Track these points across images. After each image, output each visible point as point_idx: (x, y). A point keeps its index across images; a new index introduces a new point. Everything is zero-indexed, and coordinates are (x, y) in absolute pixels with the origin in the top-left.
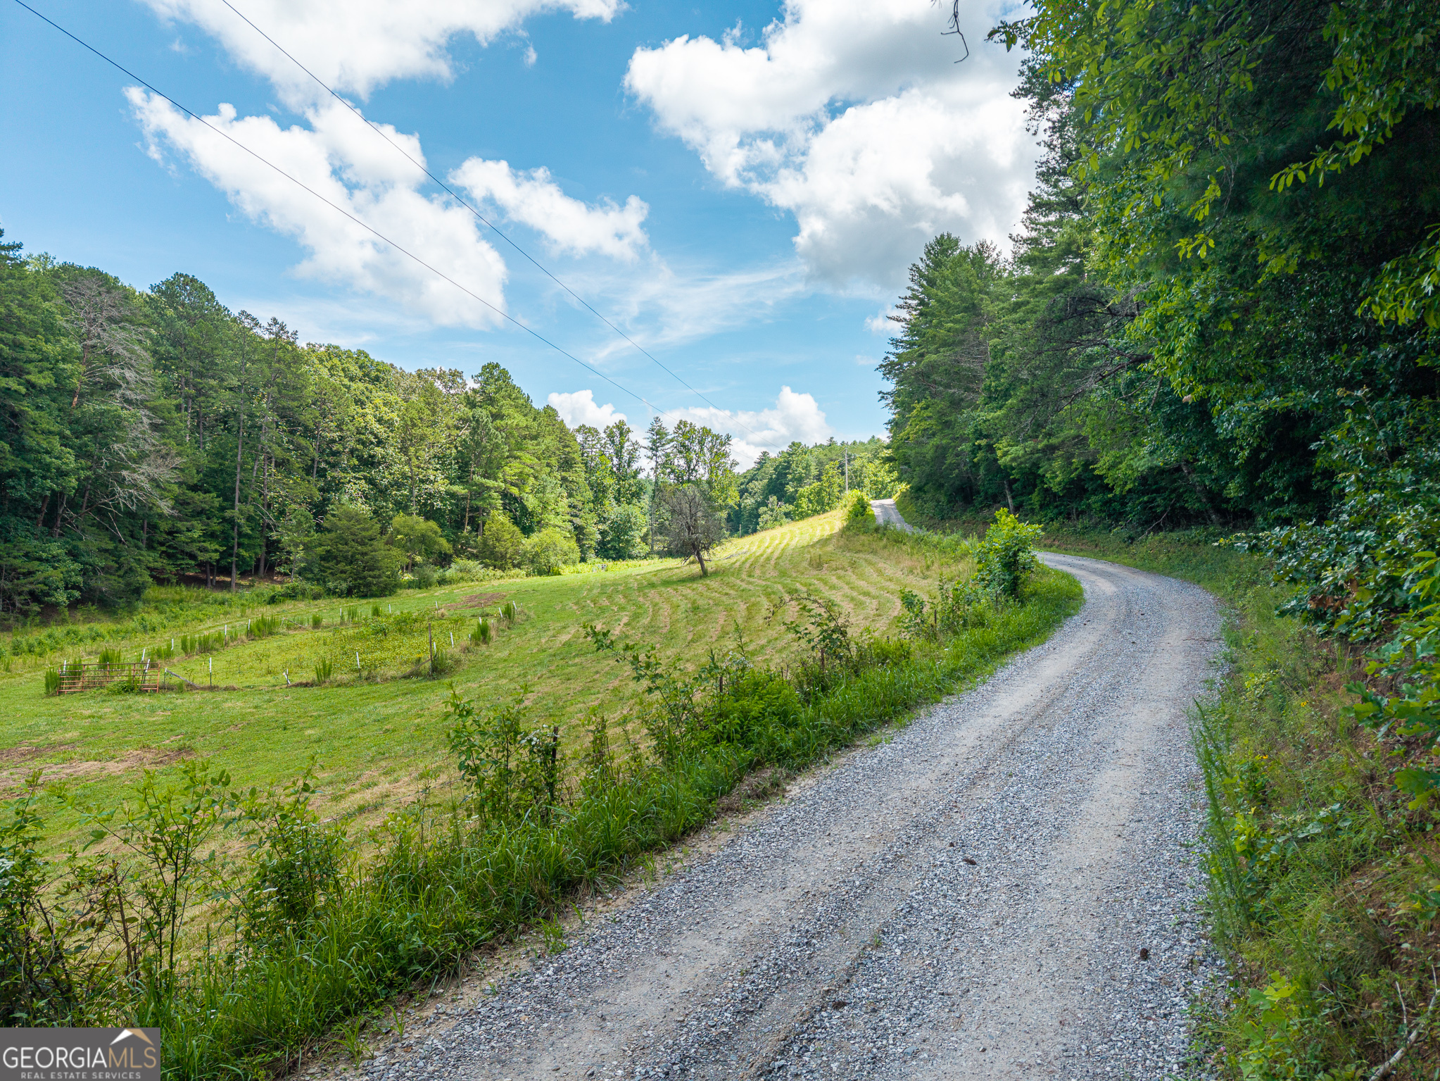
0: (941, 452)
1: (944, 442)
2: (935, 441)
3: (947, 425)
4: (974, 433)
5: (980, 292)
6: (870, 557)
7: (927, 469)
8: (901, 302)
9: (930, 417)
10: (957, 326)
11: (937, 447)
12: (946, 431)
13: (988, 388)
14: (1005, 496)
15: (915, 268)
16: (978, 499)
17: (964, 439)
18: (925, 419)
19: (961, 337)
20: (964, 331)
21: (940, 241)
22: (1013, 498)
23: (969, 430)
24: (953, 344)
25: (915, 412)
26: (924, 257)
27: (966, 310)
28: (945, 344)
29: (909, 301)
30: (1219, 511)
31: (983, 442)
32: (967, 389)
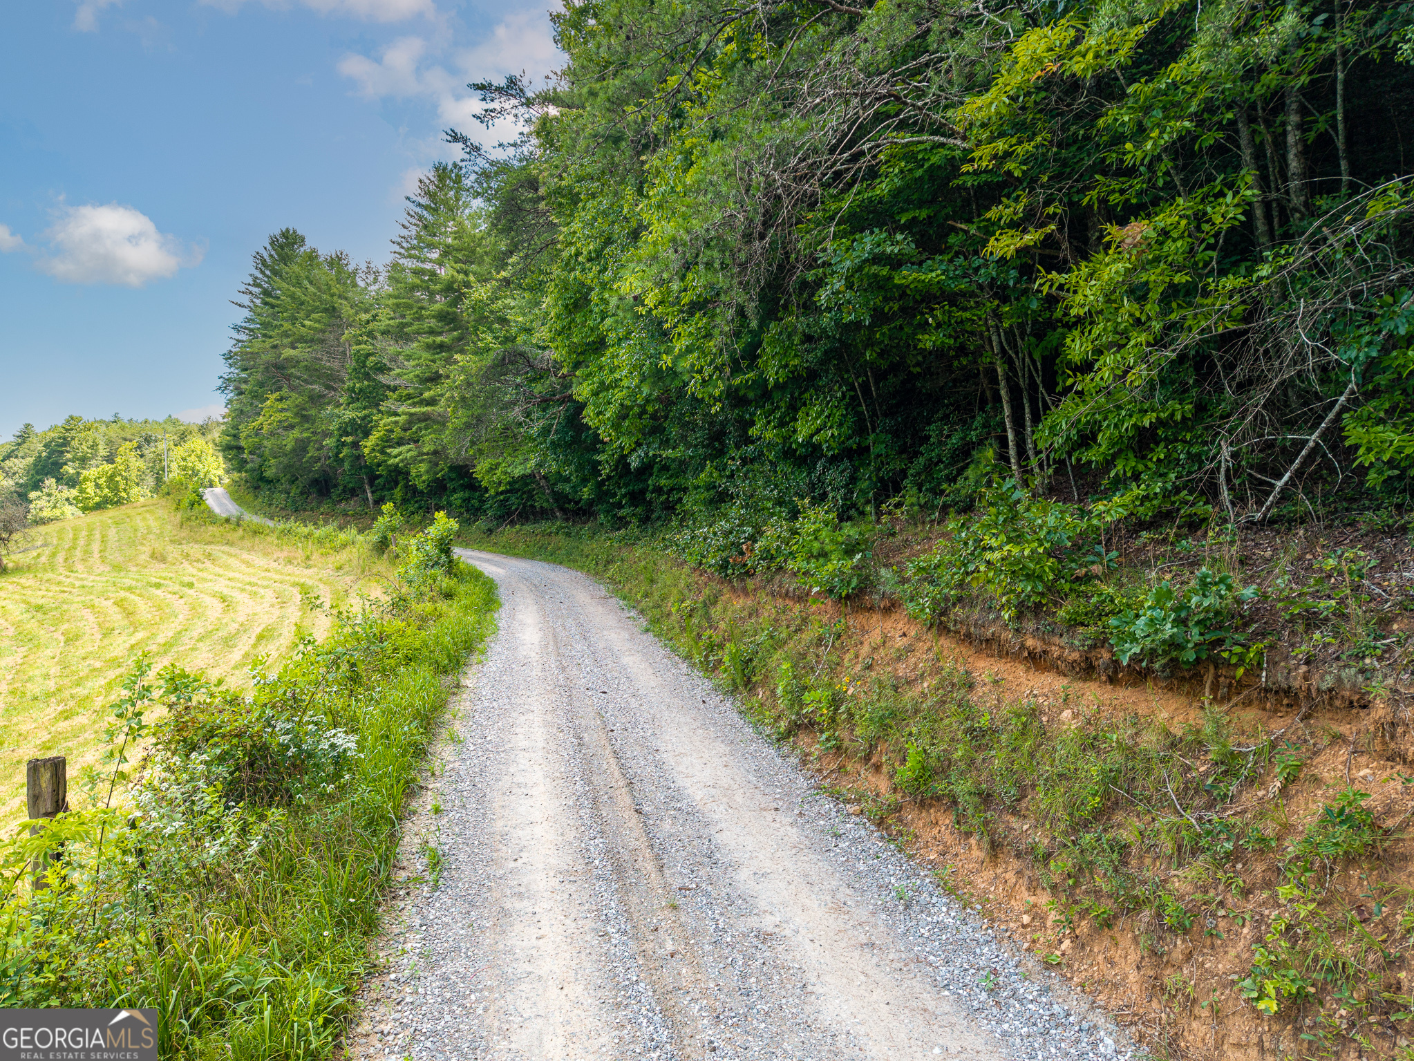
0: (302, 446)
1: (305, 435)
2: (296, 433)
3: (306, 419)
4: (339, 429)
5: (340, 297)
6: (226, 548)
7: (285, 460)
8: (243, 288)
9: (286, 410)
10: (317, 325)
11: (297, 440)
12: (306, 425)
13: (352, 390)
14: (365, 491)
15: (258, 256)
16: (335, 493)
17: (327, 434)
18: (282, 410)
19: (320, 336)
20: (323, 331)
21: (285, 235)
22: (373, 492)
23: (333, 427)
24: (312, 341)
25: (268, 403)
26: (269, 247)
27: (326, 310)
28: (302, 339)
29: (251, 288)
30: (562, 509)
31: (349, 439)
32: (329, 387)
